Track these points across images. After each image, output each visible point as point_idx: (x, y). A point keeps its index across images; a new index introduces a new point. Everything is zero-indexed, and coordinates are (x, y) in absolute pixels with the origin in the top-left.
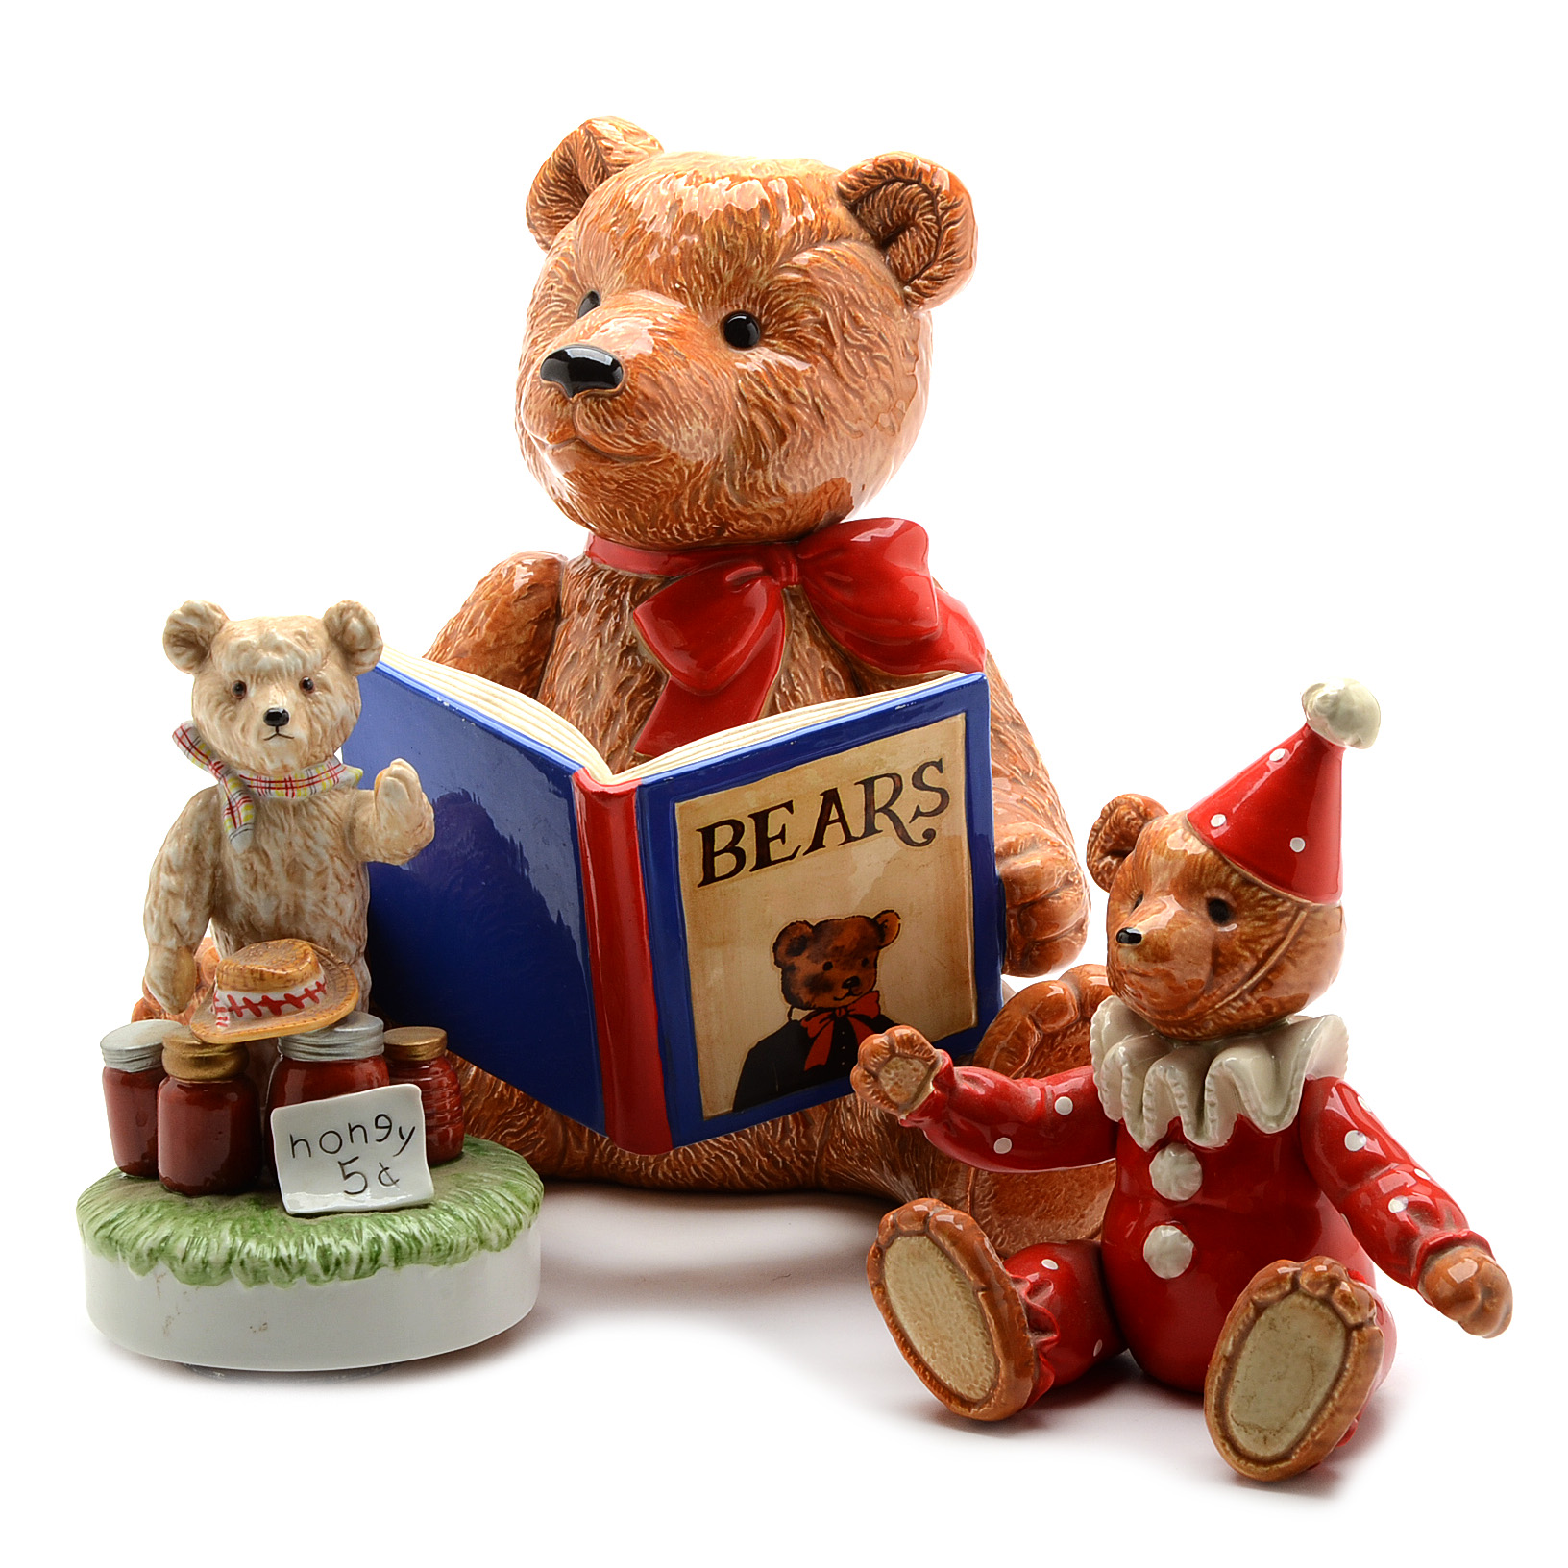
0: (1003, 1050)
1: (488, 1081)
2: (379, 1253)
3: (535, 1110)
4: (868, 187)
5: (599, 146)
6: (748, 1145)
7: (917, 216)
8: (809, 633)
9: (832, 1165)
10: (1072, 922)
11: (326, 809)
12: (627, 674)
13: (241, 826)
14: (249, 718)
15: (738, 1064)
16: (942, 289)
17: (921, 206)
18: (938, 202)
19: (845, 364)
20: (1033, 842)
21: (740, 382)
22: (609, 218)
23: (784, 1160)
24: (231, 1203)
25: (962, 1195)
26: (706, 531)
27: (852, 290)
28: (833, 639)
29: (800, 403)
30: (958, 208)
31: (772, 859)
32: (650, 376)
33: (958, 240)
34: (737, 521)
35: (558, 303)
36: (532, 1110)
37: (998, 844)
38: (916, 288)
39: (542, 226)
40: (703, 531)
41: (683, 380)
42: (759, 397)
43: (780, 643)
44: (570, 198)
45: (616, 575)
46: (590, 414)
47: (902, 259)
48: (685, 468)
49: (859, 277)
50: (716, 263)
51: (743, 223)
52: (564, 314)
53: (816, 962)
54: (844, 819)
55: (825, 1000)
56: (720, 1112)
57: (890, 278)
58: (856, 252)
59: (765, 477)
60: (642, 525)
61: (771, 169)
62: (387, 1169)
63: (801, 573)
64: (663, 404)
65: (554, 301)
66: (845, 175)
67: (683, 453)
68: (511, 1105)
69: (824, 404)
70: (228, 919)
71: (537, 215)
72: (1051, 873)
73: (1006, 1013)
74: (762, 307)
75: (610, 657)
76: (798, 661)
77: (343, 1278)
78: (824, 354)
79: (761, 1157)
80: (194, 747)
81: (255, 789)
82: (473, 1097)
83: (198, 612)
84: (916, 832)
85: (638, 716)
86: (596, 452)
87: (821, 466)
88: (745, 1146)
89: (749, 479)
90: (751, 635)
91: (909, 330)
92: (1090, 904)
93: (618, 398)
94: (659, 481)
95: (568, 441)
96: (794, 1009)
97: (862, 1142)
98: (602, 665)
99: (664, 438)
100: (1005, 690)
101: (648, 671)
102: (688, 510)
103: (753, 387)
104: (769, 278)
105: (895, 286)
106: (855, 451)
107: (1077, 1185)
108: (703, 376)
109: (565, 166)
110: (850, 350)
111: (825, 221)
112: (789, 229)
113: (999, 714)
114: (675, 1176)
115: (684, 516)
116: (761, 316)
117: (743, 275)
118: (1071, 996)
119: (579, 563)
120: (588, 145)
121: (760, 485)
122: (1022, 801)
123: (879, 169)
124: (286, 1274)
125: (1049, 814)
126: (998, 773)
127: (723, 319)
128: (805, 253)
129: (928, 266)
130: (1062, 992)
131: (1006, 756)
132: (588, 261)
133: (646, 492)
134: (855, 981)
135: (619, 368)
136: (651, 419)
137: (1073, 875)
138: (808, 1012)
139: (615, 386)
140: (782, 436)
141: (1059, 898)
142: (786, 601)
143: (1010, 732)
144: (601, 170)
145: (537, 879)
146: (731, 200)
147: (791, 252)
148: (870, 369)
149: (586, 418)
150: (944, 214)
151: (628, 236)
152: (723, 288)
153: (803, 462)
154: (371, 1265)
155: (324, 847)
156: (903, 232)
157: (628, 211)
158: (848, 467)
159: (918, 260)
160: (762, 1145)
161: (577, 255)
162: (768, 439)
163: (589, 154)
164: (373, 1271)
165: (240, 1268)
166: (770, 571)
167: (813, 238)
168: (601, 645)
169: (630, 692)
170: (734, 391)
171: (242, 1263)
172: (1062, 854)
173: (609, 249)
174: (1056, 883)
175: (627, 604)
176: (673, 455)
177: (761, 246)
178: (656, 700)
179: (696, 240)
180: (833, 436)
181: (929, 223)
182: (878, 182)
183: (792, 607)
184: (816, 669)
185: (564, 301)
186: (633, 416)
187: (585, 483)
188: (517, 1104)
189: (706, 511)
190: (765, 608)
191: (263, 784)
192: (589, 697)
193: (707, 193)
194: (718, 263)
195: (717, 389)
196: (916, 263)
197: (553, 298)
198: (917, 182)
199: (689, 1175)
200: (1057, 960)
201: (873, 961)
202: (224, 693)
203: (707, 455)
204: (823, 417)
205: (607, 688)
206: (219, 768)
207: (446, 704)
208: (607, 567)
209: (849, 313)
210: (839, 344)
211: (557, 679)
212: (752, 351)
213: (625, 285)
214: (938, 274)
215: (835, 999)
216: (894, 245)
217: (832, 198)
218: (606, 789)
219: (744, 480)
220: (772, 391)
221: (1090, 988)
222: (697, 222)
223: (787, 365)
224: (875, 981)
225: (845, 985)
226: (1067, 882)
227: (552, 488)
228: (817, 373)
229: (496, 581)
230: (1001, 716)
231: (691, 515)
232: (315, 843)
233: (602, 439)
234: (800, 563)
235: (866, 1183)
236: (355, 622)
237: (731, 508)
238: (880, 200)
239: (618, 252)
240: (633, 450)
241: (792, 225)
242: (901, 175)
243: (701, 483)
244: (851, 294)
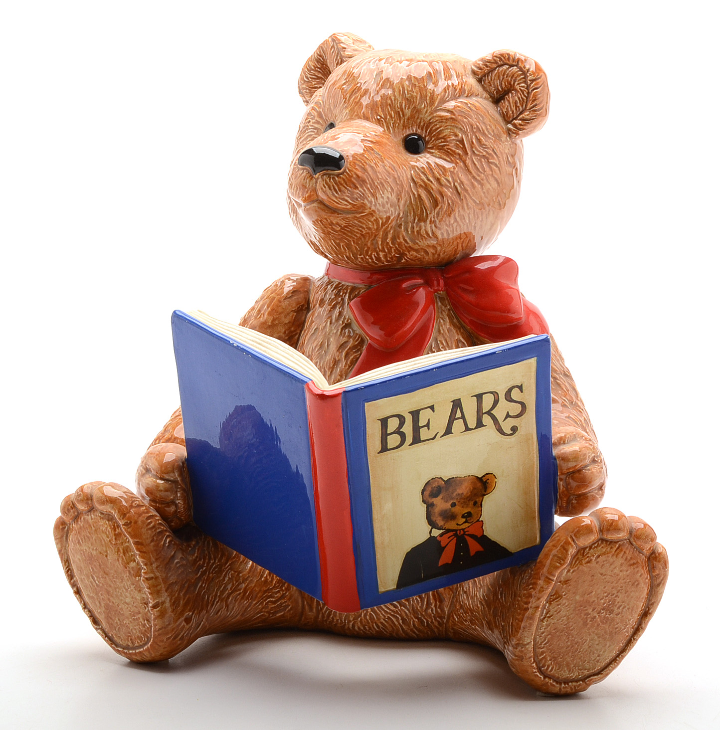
0: (555, 556)
1: (259, 570)
3: (286, 588)
4: (488, 68)
5: (339, 47)
6: (407, 612)
7: (516, 84)
8: (449, 319)
9: (455, 624)
10: (596, 484)
12: (345, 339)
15: (400, 561)
16: (529, 126)
17: (518, 79)
18: (528, 76)
19: (473, 165)
20: (574, 437)
21: (412, 172)
22: (342, 81)
23: (427, 621)
25: (529, 641)
26: (391, 258)
27: (478, 124)
28: (463, 323)
29: (447, 185)
30: (539, 80)
31: (422, 439)
32: (361, 164)
33: (539, 98)
34: (409, 252)
35: (312, 130)
36: (284, 588)
37: (554, 439)
38: (515, 125)
39: (306, 92)
40: (390, 258)
41: (380, 169)
42: (423, 181)
43: (432, 324)
44: (323, 77)
45: (341, 285)
46: (325, 185)
47: (507, 109)
48: (379, 219)
49: (482, 117)
50: (401, 105)
51: (417, 83)
52: (315, 136)
53: (446, 502)
54: (464, 417)
55: (452, 525)
56: (388, 589)
57: (500, 119)
58: (481, 103)
59: (425, 227)
60: (355, 253)
61: (434, 56)
63: (446, 284)
64: (367, 181)
65: (310, 129)
66: (476, 62)
67: (378, 210)
68: (272, 585)
69: (460, 187)
71: (304, 86)
72: (585, 455)
73: (557, 535)
74: (426, 132)
75: (336, 329)
76: (443, 334)
78: (461, 159)
79: (414, 619)
82: (250, 579)
84: (506, 426)
85: (350, 363)
86: (329, 208)
87: (458, 222)
88: (405, 612)
89: (416, 227)
90: (416, 317)
91: (510, 149)
92: (607, 475)
93: (341, 176)
94: (365, 226)
95: (313, 202)
96: (433, 529)
97: (472, 611)
98: (331, 334)
99: (368, 200)
100: (560, 356)
101: (357, 338)
102: (381, 245)
103: (420, 175)
104: (431, 114)
105: (503, 124)
106: (477, 215)
107: (596, 637)
108: (391, 166)
109: (320, 59)
110: (476, 157)
111: (463, 86)
112: (443, 88)
113: (557, 368)
114: (365, 628)
115: (379, 249)
116: (426, 136)
117: (416, 113)
118: (595, 525)
119: (321, 279)
120: (333, 47)
121: (423, 232)
122: (569, 417)
123: (495, 58)
125: (584, 425)
126: (555, 401)
127: (404, 137)
128: (451, 102)
129: (521, 113)
130: (590, 523)
131: (560, 392)
132: (329, 105)
133: (357, 233)
134: (469, 514)
135: (343, 160)
136: (360, 189)
137: (597, 457)
138: (442, 531)
139: (340, 169)
140: (436, 203)
141: (589, 470)
142: (437, 301)
143: (562, 379)
144: (340, 60)
145: (285, 448)
146: (410, 72)
147: (443, 101)
148: (487, 169)
149: (323, 187)
150: (531, 83)
151: (352, 90)
152: (404, 119)
153: (447, 219)
156: (508, 94)
157: (352, 78)
158: (473, 225)
159: (516, 109)
160: (415, 612)
161: (323, 102)
162: (427, 205)
163: (333, 52)
166: (428, 283)
167: (457, 94)
168: (331, 324)
169: (346, 349)
170: (409, 177)
172: (591, 445)
173: (341, 97)
174: (588, 461)
175: (346, 300)
176: (373, 211)
177: (427, 97)
178: (361, 354)
179: (390, 93)
180: (465, 206)
181: (522, 89)
182: (494, 66)
183: (440, 304)
184: (453, 339)
185: (316, 128)
186: (350, 187)
187: (322, 226)
188: (275, 584)
189: (391, 246)
190: (424, 303)
192: (323, 352)
193: (397, 68)
194: (402, 105)
195: (399, 175)
196: (515, 111)
197: (310, 127)
198: (516, 66)
199: (373, 628)
200: (587, 506)
201: (480, 503)
203: (393, 213)
204: (459, 194)
205: (333, 347)
207: (235, 345)
208: (336, 280)
209: (476, 136)
210: (469, 154)
211: (306, 343)
212: (420, 155)
213: (349, 117)
214: (527, 117)
215: (457, 524)
216: (502, 102)
217: (468, 74)
218: (325, 393)
219: (414, 229)
220: (431, 179)
221: (606, 520)
222: (390, 83)
223: (440, 164)
224: (481, 515)
225: (463, 516)
226: (594, 461)
227: (306, 233)
228: (457, 169)
229: (274, 288)
230: (558, 370)
231: (383, 248)
233: (332, 200)
234: (445, 279)
235: (475, 636)
237: (406, 244)
238: (495, 75)
239: (346, 99)
240: (349, 207)
241: (445, 86)
242: (507, 62)
243: (389, 229)
244: (477, 126)
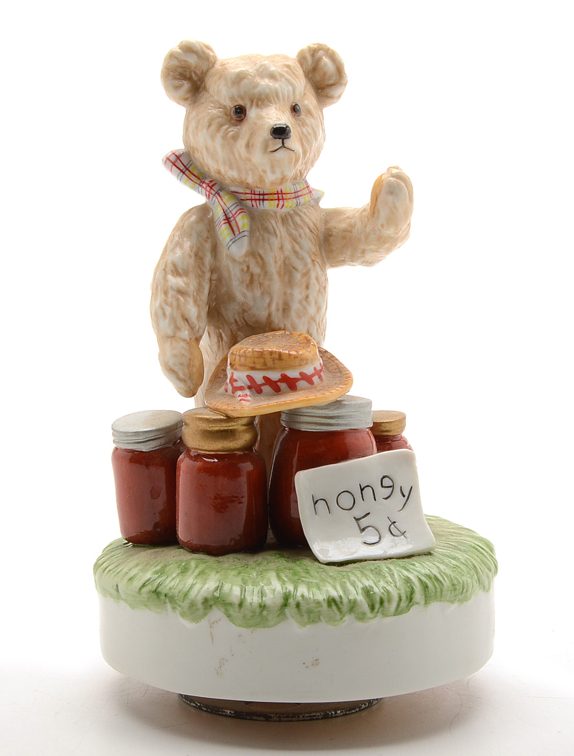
2: (412, 592)
11: (307, 220)
13: (240, 233)
14: (252, 135)
24: (259, 558)
62: (395, 522)
70: (223, 317)
77: (385, 615)
80: (187, 169)
81: (249, 202)
83: (194, 49)
124: (338, 613)
154: (407, 603)
155: (308, 252)
164: (408, 608)
165: (296, 609)
171: (298, 605)
191: (257, 197)
202: (225, 116)
206: (213, 185)
232: (301, 248)
236: (326, 60)
